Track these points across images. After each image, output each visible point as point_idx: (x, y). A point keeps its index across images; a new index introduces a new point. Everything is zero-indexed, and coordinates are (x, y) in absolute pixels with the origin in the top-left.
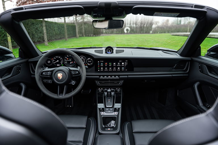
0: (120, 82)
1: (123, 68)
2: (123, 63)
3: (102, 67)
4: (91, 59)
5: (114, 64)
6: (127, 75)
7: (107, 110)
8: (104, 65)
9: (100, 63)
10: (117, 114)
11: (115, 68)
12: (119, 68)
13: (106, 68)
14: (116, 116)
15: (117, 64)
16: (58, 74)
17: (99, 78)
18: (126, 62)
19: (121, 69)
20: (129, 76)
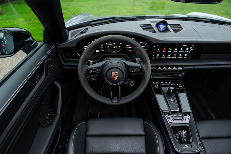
0: (181, 74)
1: (186, 55)
2: (187, 49)
3: (158, 53)
4: (144, 43)
5: (176, 49)
6: (193, 66)
7: (175, 117)
8: (161, 50)
9: (156, 48)
10: (188, 123)
11: (175, 55)
12: (180, 55)
13: (163, 55)
14: (188, 125)
15: (179, 49)
16: (112, 73)
17: (156, 69)
18: (193, 47)
19: (183, 56)
20: (195, 67)
